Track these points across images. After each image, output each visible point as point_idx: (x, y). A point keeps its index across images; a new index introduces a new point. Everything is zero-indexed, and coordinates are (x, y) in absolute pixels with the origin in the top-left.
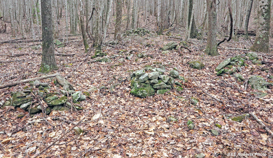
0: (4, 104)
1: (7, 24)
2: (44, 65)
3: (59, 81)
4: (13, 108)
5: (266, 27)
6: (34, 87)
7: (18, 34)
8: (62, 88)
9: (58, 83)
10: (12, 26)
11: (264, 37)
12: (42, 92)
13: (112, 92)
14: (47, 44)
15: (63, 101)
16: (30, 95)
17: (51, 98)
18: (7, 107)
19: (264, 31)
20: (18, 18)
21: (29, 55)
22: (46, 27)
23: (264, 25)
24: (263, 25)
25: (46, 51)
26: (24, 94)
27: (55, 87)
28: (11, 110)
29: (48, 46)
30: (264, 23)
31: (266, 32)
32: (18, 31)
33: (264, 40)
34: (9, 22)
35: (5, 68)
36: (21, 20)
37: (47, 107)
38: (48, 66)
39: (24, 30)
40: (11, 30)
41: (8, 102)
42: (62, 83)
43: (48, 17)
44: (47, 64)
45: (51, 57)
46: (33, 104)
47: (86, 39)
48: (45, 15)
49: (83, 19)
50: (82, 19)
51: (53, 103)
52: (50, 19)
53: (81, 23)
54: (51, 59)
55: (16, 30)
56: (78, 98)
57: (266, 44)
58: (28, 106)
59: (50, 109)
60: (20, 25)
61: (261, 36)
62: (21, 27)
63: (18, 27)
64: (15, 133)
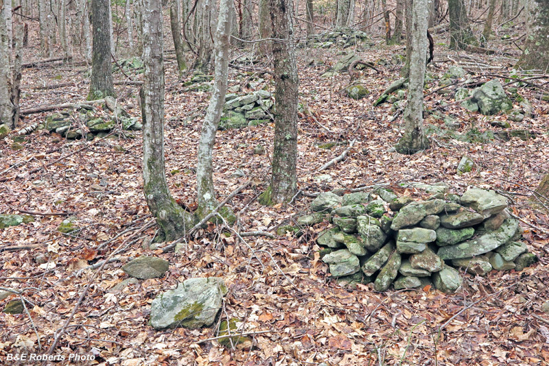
0: (37, 127)
1: (28, 23)
2: (93, 90)
3: (108, 104)
4: (48, 132)
5: (541, 19)
6: (75, 110)
7: (55, 50)
8: (112, 113)
9: (107, 107)
10: (42, 29)
11: (536, 39)
12: (84, 115)
13: (186, 124)
14: (99, 55)
15: (109, 126)
16: (68, 119)
17: (95, 121)
18: (41, 131)
19: (537, 28)
20: (55, 10)
21: (74, 86)
22: (100, 27)
23: (537, 14)
24: (535, 14)
25: (99, 68)
26: (62, 116)
27: (102, 112)
28: (45, 134)
29: (102, 59)
30: (536, 10)
31: (541, 28)
32: (55, 43)
33: (537, 47)
34: (35, 19)
35: (32, 100)
36: (62, 14)
37: (89, 133)
38: (100, 91)
39: (69, 39)
40: (38, 39)
41: (42, 126)
42: (112, 107)
43: (102, 10)
44: (99, 88)
45: (105, 77)
46: (72, 128)
47: (180, 51)
48: (98, 8)
49: (176, 11)
50: (173, 11)
51: (97, 127)
52: (105, 14)
53: (171, 19)
54: (105, 81)
55: (51, 37)
56: (131, 124)
57: (542, 54)
58: (66, 130)
59: (93, 136)
60: (60, 27)
61: (532, 38)
62: (62, 31)
63: (54, 32)
64: (50, 153)
